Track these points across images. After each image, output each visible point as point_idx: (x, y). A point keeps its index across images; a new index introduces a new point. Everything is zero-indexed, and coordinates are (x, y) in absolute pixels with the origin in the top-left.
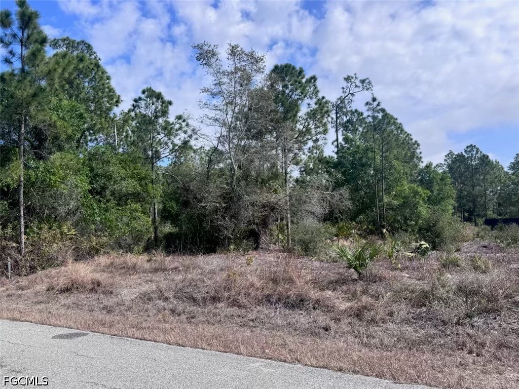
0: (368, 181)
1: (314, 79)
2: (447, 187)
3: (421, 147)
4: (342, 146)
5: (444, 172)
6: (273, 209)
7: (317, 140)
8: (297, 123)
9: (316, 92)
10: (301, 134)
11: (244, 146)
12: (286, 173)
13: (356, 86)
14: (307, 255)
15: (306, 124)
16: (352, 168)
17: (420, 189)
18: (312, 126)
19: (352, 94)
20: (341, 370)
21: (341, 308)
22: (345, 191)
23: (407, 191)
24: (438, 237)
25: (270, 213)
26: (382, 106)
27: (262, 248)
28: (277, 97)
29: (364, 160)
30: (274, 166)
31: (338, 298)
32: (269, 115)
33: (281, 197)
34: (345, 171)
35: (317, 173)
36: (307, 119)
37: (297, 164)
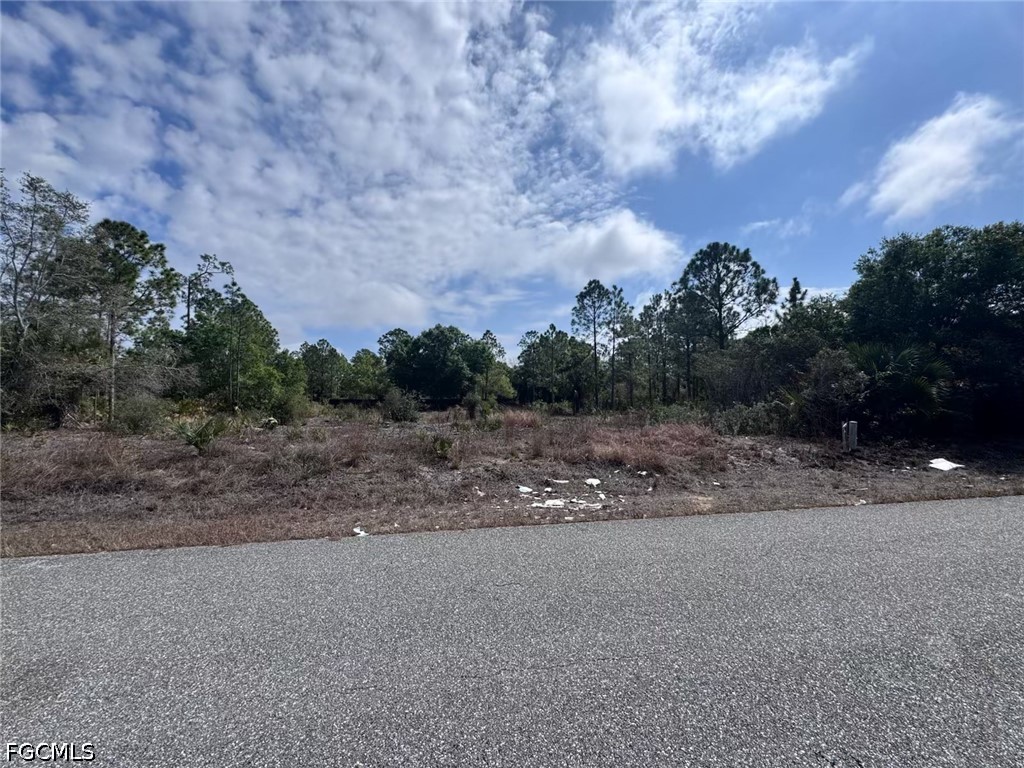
0: (222, 360)
1: (160, 248)
2: (301, 372)
3: (279, 334)
4: (193, 321)
5: (299, 359)
6: (88, 381)
7: (162, 312)
8: (133, 288)
9: (163, 262)
10: (138, 301)
11: (44, 302)
12: (113, 342)
13: (215, 267)
14: (135, 433)
15: (147, 293)
16: (205, 346)
17: (275, 372)
18: (154, 295)
19: (210, 274)
20: (160, 547)
21: (172, 486)
22: (193, 369)
23: (263, 373)
24: (287, 414)
25: (81, 386)
26: (242, 292)
27: (66, 427)
28: (105, 255)
29: (219, 340)
30: (94, 332)
31: (171, 476)
32: (90, 273)
33: (103, 369)
34: (196, 348)
35: (159, 347)
36: (148, 287)
37: (130, 333)
